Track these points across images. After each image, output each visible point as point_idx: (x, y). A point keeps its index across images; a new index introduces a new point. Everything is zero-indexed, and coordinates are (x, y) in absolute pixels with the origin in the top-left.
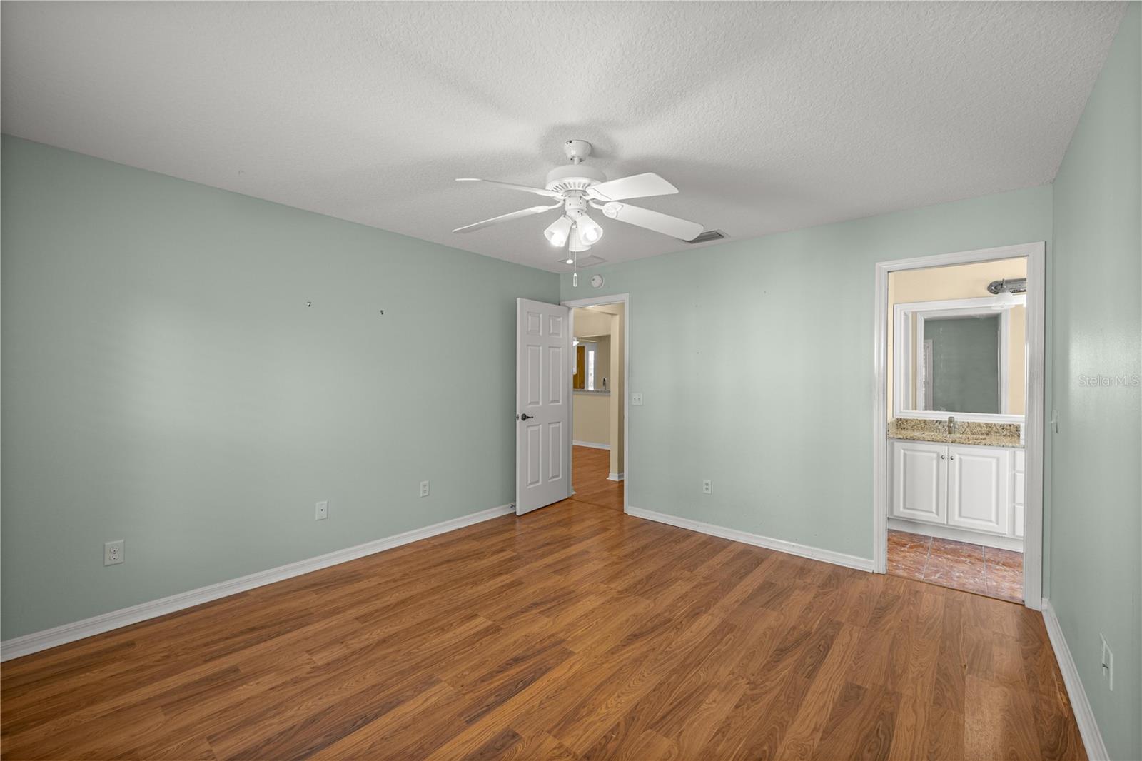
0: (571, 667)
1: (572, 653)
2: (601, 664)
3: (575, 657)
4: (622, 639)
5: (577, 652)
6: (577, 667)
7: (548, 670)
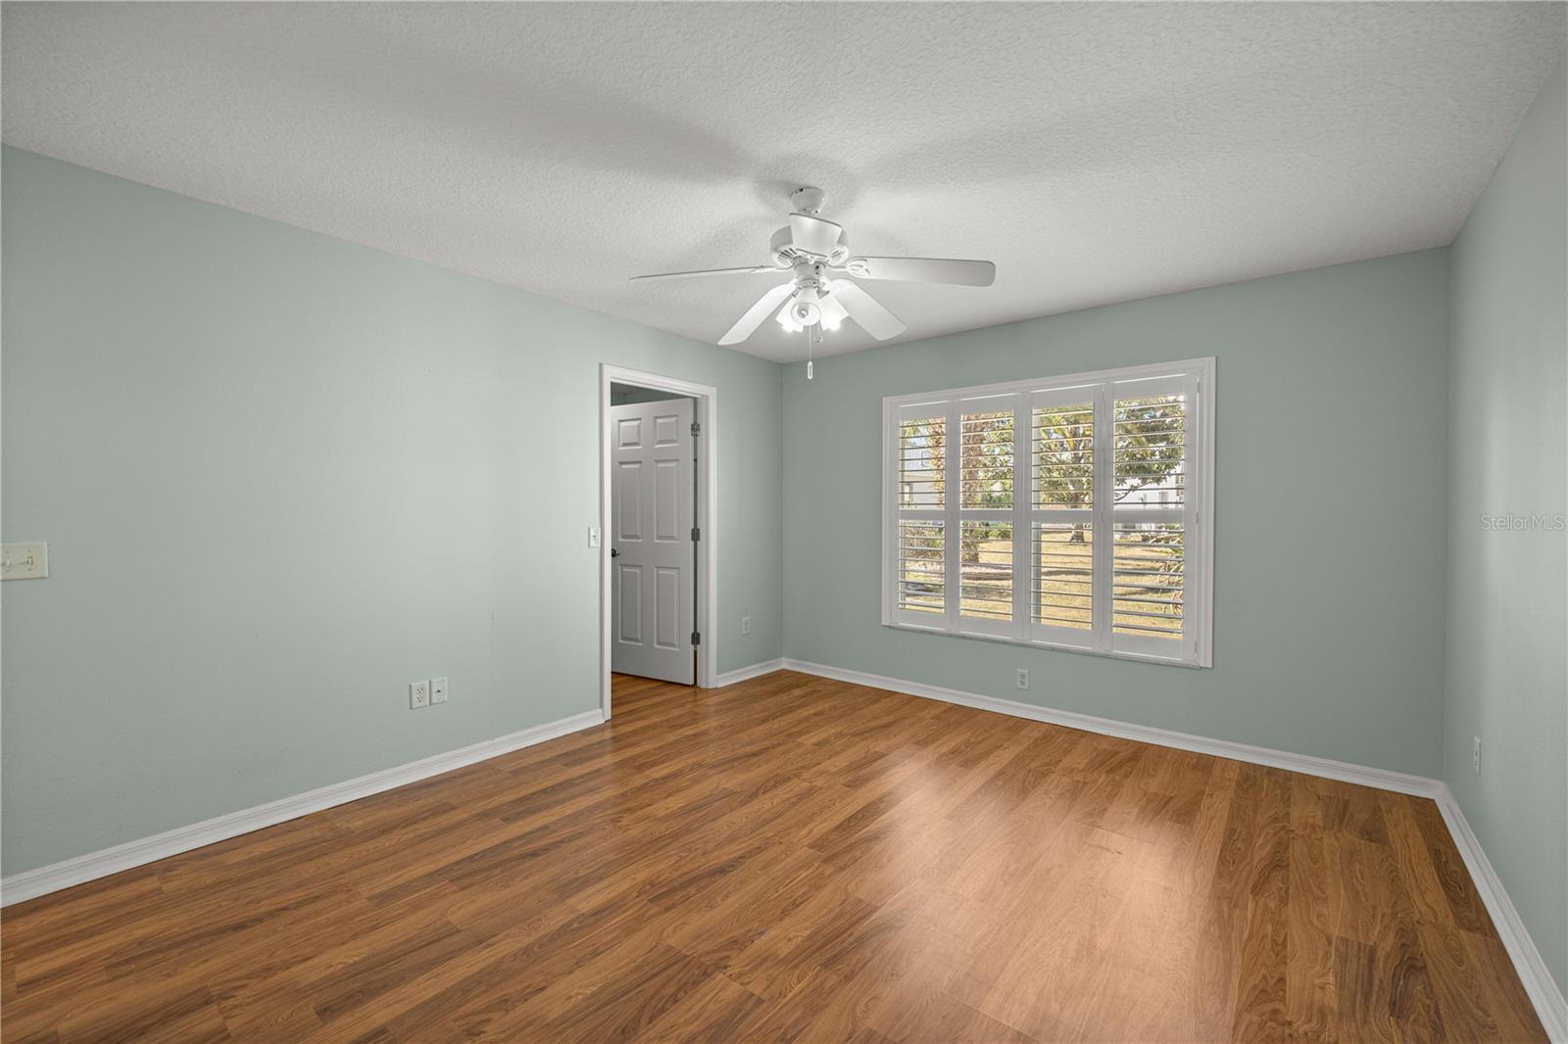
0: (811, 832)
1: (812, 846)
2: (775, 836)
3: (807, 842)
4: (743, 867)
5: (805, 848)
6: (803, 833)
7: (836, 829)
